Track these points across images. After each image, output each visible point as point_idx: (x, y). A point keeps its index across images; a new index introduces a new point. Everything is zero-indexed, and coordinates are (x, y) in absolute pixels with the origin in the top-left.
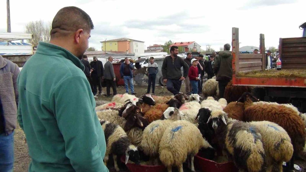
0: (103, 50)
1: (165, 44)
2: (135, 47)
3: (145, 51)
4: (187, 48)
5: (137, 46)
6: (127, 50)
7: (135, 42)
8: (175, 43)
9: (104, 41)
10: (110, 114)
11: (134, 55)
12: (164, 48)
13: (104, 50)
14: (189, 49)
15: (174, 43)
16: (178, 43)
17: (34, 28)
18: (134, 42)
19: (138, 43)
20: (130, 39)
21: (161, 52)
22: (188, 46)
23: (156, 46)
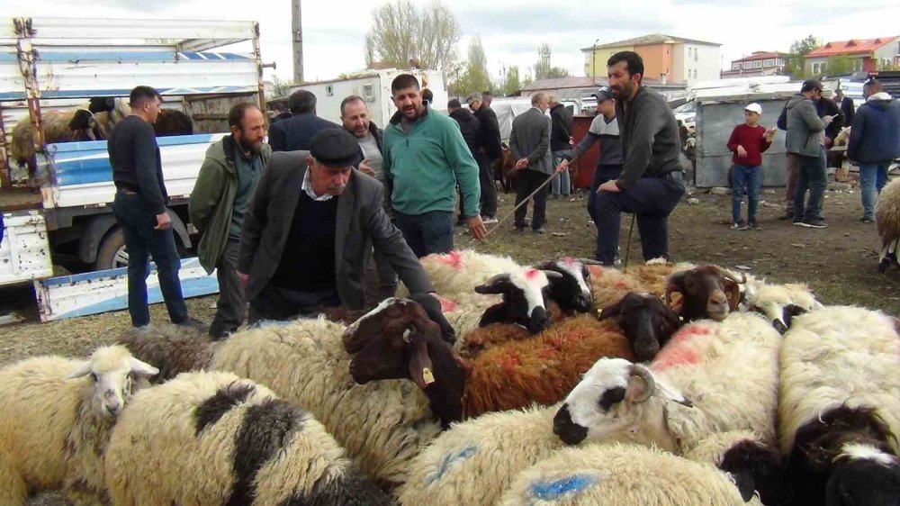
0: (588, 75)
1: (792, 50)
2: (688, 63)
3: (723, 75)
4: (868, 60)
5: (696, 59)
6: (664, 73)
7: (689, 46)
8: (829, 46)
9: (591, 46)
10: (309, 341)
11: (684, 88)
12: (787, 62)
13: (591, 75)
14: (879, 63)
15: (825, 44)
16: (838, 43)
17: (391, 16)
18: (687, 47)
19: (701, 49)
20: (673, 38)
21: (778, 74)
22: (875, 52)
23: (761, 57)
